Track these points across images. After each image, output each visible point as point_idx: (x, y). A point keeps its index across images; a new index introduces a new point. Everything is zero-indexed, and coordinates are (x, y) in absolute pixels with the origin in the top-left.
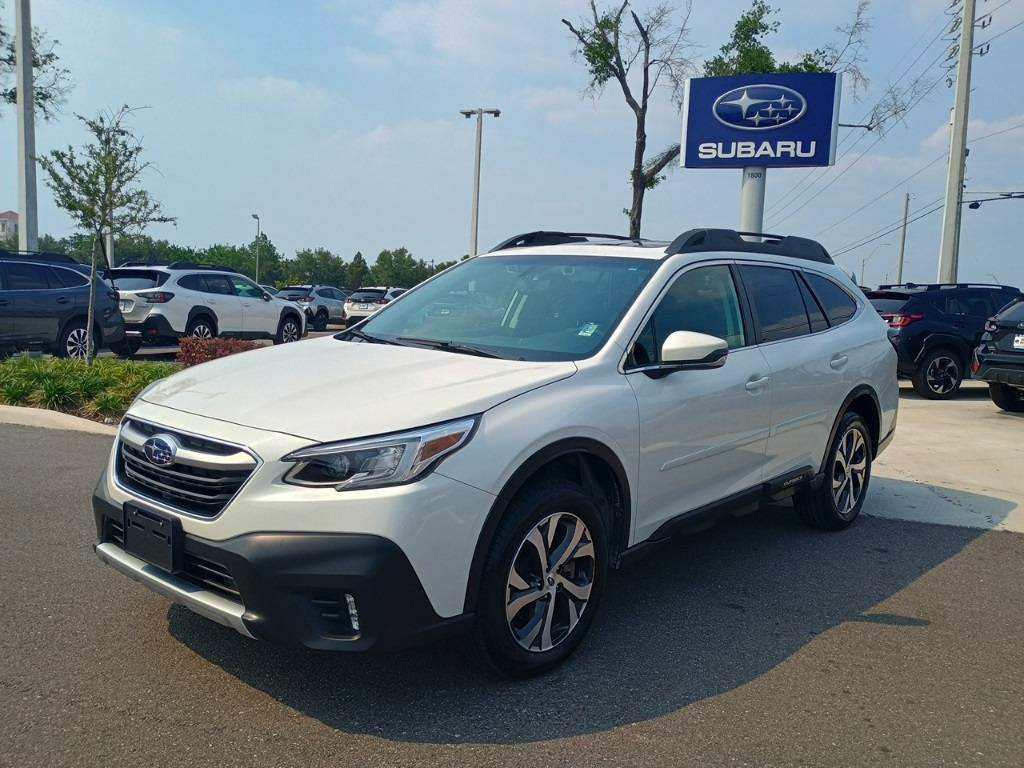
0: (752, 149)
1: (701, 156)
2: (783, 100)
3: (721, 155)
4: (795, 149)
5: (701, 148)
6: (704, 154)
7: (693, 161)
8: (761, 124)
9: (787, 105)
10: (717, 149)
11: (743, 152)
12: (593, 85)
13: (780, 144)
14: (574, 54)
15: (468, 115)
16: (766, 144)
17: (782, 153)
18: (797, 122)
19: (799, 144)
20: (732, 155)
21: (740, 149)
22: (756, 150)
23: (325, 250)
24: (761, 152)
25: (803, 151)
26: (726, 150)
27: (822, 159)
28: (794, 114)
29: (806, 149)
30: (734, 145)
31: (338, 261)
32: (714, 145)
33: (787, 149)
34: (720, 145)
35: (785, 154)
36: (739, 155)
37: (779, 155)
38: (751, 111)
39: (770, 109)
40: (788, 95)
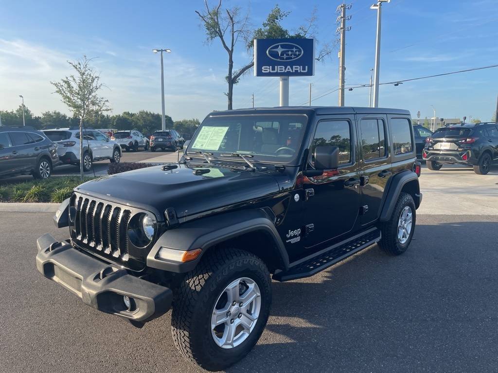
0: (283, 69)
2: (294, 50)
3: (271, 71)
4: (300, 69)
5: (263, 68)
6: (264, 70)
7: (260, 73)
8: (287, 59)
9: (296, 51)
10: (269, 69)
12: (208, 39)
13: (294, 67)
16: (289, 67)
17: (295, 70)
18: (300, 58)
19: (301, 67)
20: (275, 71)
21: (279, 69)
22: (285, 69)
24: (287, 70)
26: (273, 69)
27: (310, 73)
28: (299, 55)
29: (304, 69)
30: (276, 67)
31: (64, 117)
32: (268, 67)
33: (296, 69)
34: (271, 67)
35: (296, 71)
36: (279, 71)
37: (294, 71)
38: (282, 54)
39: (290, 53)
40: (297, 48)
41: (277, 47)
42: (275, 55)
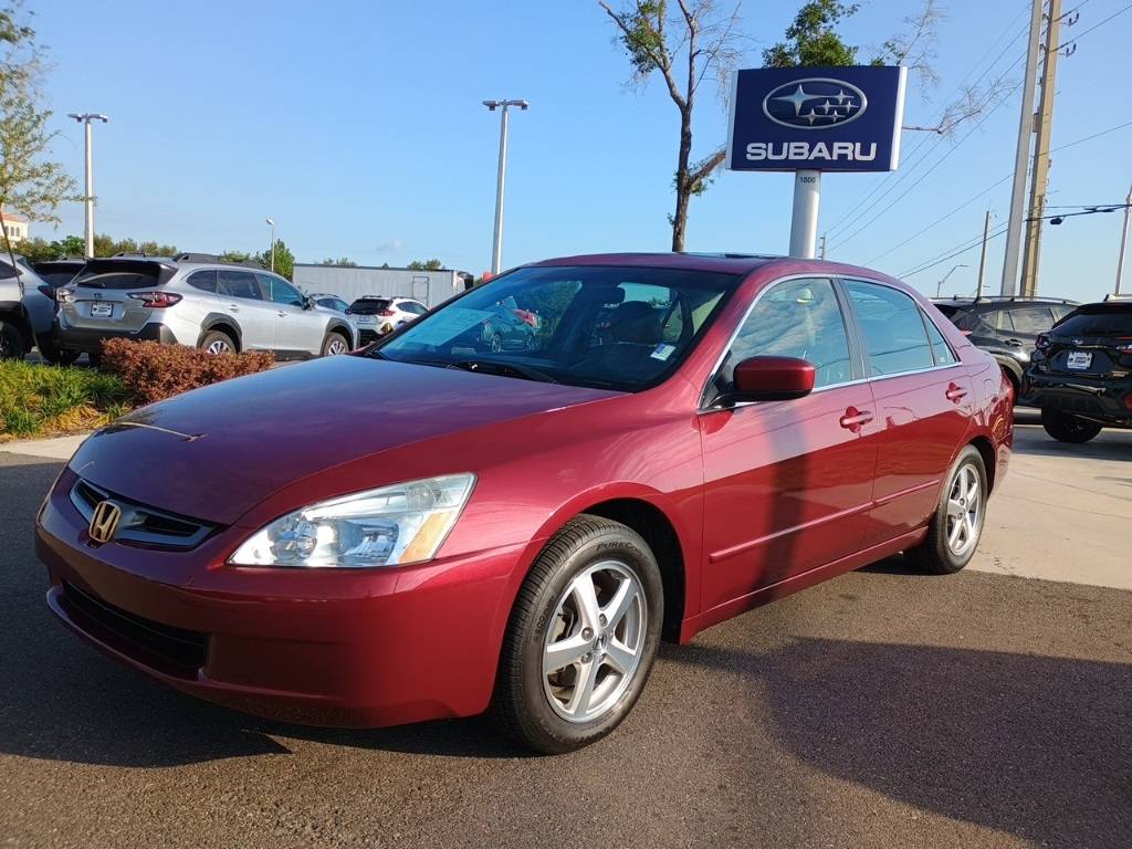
0: (805, 150)
1: (749, 157)
2: (841, 97)
3: (771, 157)
4: (853, 152)
5: (749, 148)
6: (753, 154)
7: (740, 163)
8: (817, 122)
9: (845, 102)
10: (766, 150)
11: (795, 154)
12: (635, 77)
13: (836, 145)
14: (614, 41)
15: (492, 106)
16: (821, 145)
17: (839, 155)
18: (858, 119)
19: (858, 145)
20: (783, 157)
21: (792, 151)
22: (811, 151)
24: (815, 154)
25: (862, 154)
26: (777, 151)
27: (882, 163)
28: (854, 111)
29: (865, 151)
30: (785, 145)
32: (764, 146)
33: (842, 151)
34: (771, 145)
35: (842, 157)
36: (792, 157)
37: (835, 157)
38: (806, 107)
39: (827, 106)
40: (848, 91)
41: (792, 90)
42: (786, 112)
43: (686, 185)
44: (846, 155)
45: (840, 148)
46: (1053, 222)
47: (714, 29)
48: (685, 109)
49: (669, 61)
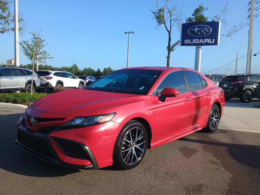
0: (198, 41)
1: (185, 43)
2: (206, 29)
3: (190, 43)
5: (185, 41)
7: (183, 44)
8: (200, 35)
9: (207, 30)
10: (189, 41)
11: (196, 42)
12: (158, 26)
13: (205, 40)
14: (153, 18)
15: (126, 33)
16: (202, 40)
19: (210, 40)
20: (193, 43)
21: (195, 41)
22: (199, 41)
23: (90, 68)
24: (200, 42)
25: (211, 41)
26: (192, 41)
27: (216, 43)
28: (209, 32)
29: (212, 41)
30: (193, 40)
32: (188, 40)
34: (190, 40)
36: (195, 43)
37: (205, 42)
38: (198, 31)
39: (203, 31)
40: (207, 27)
41: (195, 28)
42: (193, 32)
43: (170, 49)
44: (207, 42)
45: (206, 40)
46: (254, 55)
47: (176, 14)
48: (169, 32)
49: (165, 22)
